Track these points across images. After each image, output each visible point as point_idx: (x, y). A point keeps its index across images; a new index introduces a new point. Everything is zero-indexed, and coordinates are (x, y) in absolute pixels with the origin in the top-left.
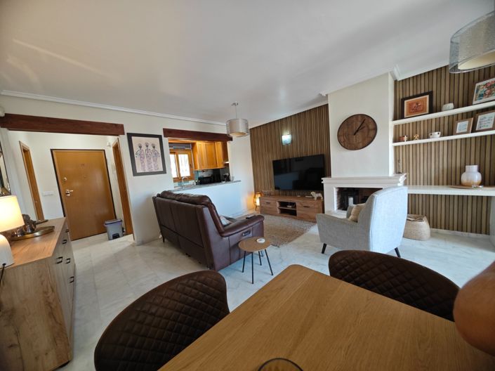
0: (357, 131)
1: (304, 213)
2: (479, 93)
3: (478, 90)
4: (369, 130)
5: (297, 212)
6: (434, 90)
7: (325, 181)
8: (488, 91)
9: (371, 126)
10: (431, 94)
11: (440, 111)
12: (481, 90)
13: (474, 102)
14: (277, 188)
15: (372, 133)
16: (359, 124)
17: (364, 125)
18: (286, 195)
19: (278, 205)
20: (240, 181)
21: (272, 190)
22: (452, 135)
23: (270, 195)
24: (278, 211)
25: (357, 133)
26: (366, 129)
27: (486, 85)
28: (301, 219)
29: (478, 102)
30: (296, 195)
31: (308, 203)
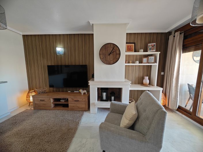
0: (110, 53)
1: (75, 105)
2: (150, 48)
3: (149, 47)
4: (116, 54)
5: (69, 105)
6: (136, 42)
7: (91, 83)
8: (152, 48)
9: (118, 52)
10: (135, 43)
11: (139, 52)
12: (150, 47)
13: (148, 51)
14: (51, 86)
15: (118, 56)
16: (112, 49)
17: (114, 50)
18: (59, 91)
19: (52, 101)
20: (7, 82)
21: (47, 89)
22: (141, 63)
23: (44, 93)
24: (52, 106)
25: (110, 55)
26: (115, 53)
27: (151, 45)
28: (72, 110)
29: (150, 51)
30: (67, 91)
31: (78, 98)
